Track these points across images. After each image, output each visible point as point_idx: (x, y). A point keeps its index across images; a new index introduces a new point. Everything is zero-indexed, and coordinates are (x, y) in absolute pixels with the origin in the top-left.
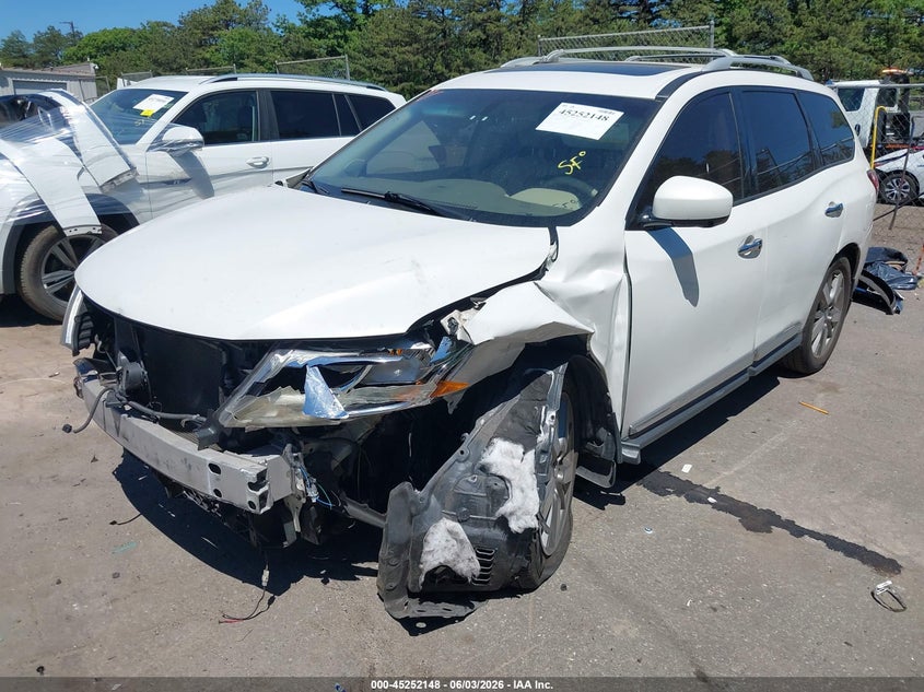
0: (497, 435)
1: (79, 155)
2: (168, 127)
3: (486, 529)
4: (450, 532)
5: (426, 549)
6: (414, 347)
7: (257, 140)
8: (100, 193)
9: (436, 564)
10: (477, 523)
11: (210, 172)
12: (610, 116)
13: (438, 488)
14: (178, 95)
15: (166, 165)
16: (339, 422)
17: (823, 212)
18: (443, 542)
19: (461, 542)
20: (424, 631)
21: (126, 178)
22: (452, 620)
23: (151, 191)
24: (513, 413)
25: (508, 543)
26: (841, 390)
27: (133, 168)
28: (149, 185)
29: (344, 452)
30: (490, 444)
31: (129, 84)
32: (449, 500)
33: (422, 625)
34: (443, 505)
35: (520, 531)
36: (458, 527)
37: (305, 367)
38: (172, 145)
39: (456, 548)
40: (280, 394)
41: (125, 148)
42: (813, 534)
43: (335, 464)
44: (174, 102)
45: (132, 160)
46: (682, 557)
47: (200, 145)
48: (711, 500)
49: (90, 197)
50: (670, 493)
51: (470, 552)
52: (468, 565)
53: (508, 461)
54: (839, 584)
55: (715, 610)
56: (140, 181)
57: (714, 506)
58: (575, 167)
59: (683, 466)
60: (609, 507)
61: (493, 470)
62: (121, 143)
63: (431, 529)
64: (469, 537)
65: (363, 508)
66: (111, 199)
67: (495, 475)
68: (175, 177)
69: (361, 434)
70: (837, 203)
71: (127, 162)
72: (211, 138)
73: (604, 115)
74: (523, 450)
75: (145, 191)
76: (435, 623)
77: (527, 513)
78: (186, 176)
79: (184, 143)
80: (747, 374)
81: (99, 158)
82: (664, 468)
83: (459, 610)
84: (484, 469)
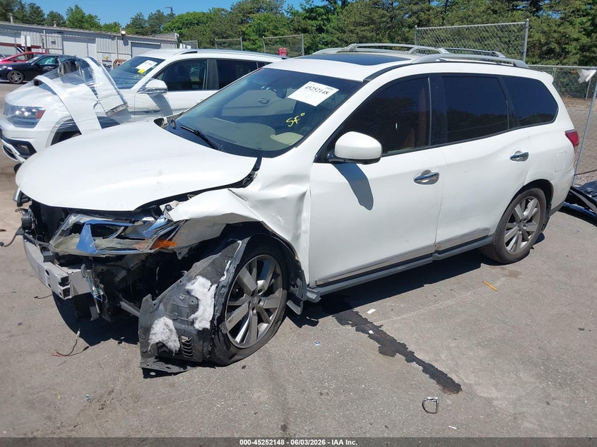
0: (200, 274)
1: (96, 94)
2: (150, 80)
3: (187, 326)
4: (167, 325)
5: (152, 332)
6: (145, 219)
7: (205, 89)
8: (106, 116)
9: (157, 341)
10: (182, 322)
11: (172, 107)
12: (329, 91)
13: (165, 300)
14: (159, 61)
15: (147, 102)
16: (104, 256)
17: (509, 158)
18: (162, 330)
19: (170, 330)
20: (153, 377)
21: (121, 108)
22: (170, 374)
23: (136, 116)
24: (213, 262)
25: (197, 335)
26: (520, 276)
27: (125, 103)
28: (134, 113)
29: (123, 274)
30: (195, 278)
31: (186, 48)
32: (169, 307)
33: (153, 374)
34: (166, 310)
35: (200, 329)
36: (170, 322)
37: (84, 224)
38: (149, 91)
39: (168, 333)
40: (72, 238)
41: (122, 91)
42: (420, 362)
43: (117, 279)
44: (157, 65)
45: (125, 98)
46: (326, 362)
47: (166, 91)
48: (371, 332)
49: (99, 118)
50: (349, 324)
51: (175, 337)
52: (174, 344)
53: (201, 289)
54: (410, 393)
55: (321, 394)
56: (130, 110)
57: (371, 336)
58: (295, 123)
59: (369, 311)
60: (306, 327)
61: (193, 294)
62: (119, 88)
63: (156, 321)
64: (176, 328)
65: (131, 306)
66: (112, 120)
67: (193, 296)
68: (151, 109)
69: (133, 264)
70: (524, 151)
71: (122, 99)
72: (172, 87)
73: (327, 90)
74: (210, 284)
75: (132, 116)
76: (160, 374)
77: (205, 319)
78: (158, 108)
79: (156, 90)
80: (431, 258)
81: (106, 97)
82: (356, 309)
83: (175, 369)
84: (188, 292)
